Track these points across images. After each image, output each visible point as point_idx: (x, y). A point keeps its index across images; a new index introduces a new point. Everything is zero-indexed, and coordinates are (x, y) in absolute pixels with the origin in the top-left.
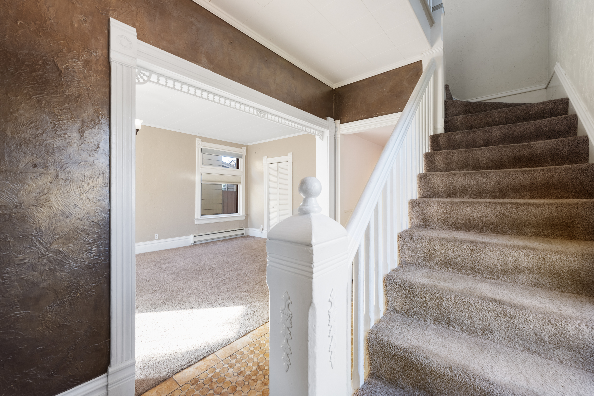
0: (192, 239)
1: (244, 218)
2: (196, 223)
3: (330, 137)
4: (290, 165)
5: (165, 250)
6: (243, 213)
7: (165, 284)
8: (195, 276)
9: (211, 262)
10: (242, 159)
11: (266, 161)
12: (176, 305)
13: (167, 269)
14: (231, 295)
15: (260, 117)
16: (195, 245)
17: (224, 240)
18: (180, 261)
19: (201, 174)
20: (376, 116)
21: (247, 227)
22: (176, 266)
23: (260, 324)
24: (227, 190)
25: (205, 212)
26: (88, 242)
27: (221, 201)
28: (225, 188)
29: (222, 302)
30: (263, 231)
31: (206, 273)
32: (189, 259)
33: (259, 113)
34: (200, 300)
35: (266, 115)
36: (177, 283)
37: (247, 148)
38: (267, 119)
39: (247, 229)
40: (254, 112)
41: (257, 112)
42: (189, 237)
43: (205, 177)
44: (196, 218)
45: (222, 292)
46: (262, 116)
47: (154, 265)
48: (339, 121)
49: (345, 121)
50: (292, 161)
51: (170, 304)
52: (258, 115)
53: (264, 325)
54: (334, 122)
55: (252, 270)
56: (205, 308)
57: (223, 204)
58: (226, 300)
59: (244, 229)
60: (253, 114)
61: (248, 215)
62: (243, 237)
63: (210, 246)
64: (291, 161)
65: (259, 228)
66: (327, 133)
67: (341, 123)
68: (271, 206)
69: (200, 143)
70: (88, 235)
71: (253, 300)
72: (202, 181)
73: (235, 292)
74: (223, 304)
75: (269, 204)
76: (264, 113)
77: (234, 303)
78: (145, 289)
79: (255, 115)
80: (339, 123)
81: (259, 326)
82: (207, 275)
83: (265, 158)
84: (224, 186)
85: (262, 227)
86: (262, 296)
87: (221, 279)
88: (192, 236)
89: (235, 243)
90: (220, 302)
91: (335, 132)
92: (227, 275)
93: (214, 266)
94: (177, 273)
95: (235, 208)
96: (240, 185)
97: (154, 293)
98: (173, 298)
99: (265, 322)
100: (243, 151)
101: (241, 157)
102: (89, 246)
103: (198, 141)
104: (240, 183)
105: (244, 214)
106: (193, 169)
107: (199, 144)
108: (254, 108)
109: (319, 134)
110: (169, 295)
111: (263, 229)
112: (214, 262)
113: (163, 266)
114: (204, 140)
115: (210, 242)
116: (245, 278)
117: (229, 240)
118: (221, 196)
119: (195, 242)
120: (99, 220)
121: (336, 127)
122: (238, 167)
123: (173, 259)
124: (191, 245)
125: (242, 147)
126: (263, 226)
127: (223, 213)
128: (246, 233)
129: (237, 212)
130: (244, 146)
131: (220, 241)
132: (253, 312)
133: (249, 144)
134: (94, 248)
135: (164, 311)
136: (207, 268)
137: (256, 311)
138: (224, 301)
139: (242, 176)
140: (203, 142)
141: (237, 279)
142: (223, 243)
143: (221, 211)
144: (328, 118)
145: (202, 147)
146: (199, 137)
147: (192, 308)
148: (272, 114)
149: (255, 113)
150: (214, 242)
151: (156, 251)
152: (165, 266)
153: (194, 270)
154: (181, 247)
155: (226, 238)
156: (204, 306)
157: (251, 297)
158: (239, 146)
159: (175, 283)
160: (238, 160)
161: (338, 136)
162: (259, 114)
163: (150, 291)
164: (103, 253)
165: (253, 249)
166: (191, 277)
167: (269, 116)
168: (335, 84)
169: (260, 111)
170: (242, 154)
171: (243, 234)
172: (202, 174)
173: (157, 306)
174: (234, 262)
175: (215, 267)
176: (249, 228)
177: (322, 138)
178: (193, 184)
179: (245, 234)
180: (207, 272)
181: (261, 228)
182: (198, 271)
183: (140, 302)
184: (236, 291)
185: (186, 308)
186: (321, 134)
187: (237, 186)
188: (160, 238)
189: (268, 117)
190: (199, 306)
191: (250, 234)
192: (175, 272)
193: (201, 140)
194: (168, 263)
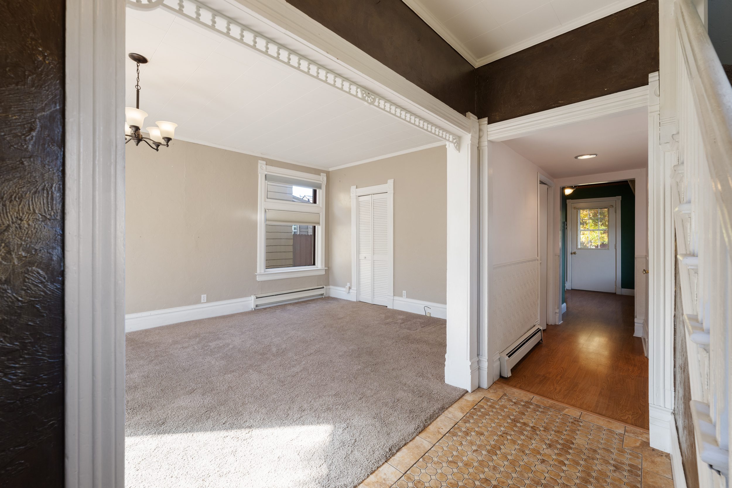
0: (253, 301)
1: (323, 273)
2: (258, 279)
3: (472, 145)
4: (390, 197)
5: (215, 318)
6: (322, 265)
7: (210, 377)
8: (256, 363)
9: (279, 339)
10: (321, 191)
11: (354, 191)
12: (225, 419)
13: (216, 350)
14: (313, 401)
15: (367, 101)
16: (258, 310)
17: (296, 303)
18: (235, 336)
19: (265, 211)
20: (557, 107)
21: (328, 284)
22: (228, 345)
23: (369, 470)
24: (298, 233)
25: (271, 264)
26: (5, 348)
27: (291, 249)
28: (296, 231)
29: (299, 416)
30: (351, 291)
31: (273, 358)
32: (248, 333)
33: (365, 95)
34: (264, 411)
35: (377, 100)
36: (229, 376)
37: (328, 174)
38: (378, 107)
39: (328, 287)
40: (357, 92)
41: (363, 94)
42: (250, 298)
43: (270, 215)
44: (258, 272)
45: (297, 396)
46: (369, 101)
47: (199, 343)
48: (486, 119)
49: (497, 118)
50: (393, 192)
51: (216, 418)
52: (363, 99)
53: (376, 472)
54: (477, 121)
55: (341, 354)
56: (272, 426)
57: (294, 252)
58: (306, 412)
59: (323, 288)
60: (356, 96)
61: (328, 268)
62: (322, 299)
63: (278, 312)
64: (391, 191)
65: (344, 286)
66: (467, 138)
67: (489, 123)
68: (362, 256)
69: (264, 167)
70: (7, 333)
71: (349, 413)
72: (266, 220)
73: (320, 396)
74: (300, 421)
75: (358, 252)
76: (373, 97)
77: (318, 420)
78: (180, 385)
79: (359, 98)
80: (486, 122)
81: (368, 477)
82: (274, 362)
83: (353, 188)
84: (295, 229)
85: (348, 285)
86: (364, 405)
87: (295, 370)
88: (253, 298)
89: (313, 308)
90: (295, 417)
91: (480, 137)
92: (304, 362)
93: (284, 346)
94: (230, 357)
95: (311, 257)
96: (319, 226)
97: (193, 394)
98: (222, 405)
99: (376, 465)
100: (322, 179)
101: (320, 188)
102: (8, 360)
103: (261, 164)
104: (318, 224)
105: (324, 267)
106: (253, 204)
107: (263, 169)
108: (359, 86)
109: (454, 141)
110: (216, 398)
111: (350, 288)
112: (285, 339)
113: (211, 344)
114: (270, 162)
115: (277, 306)
116: (332, 369)
117: (303, 304)
118: (291, 242)
119: (257, 306)
120: (34, 297)
121: (480, 130)
122: (315, 202)
123: (226, 332)
124: (251, 309)
125: (321, 174)
126: (351, 284)
127: (294, 265)
128: (326, 293)
129: (314, 264)
130: (323, 172)
131: (290, 304)
132: (353, 441)
133: (330, 170)
134: (22, 361)
135: (206, 430)
136: (274, 350)
137: (357, 439)
138: (303, 414)
139: (321, 214)
140: (267, 166)
141: (320, 371)
142: (295, 309)
143: (291, 262)
144: (469, 114)
145: (266, 173)
146: (263, 159)
147: (250, 427)
148: (387, 100)
149: (360, 95)
150: (282, 306)
151: (203, 319)
152: (213, 345)
153: (255, 352)
154: (238, 314)
155: (300, 300)
156: (269, 423)
157: (346, 406)
158: (317, 172)
159: (226, 376)
160: (315, 192)
161: (485, 144)
162: (365, 97)
163: (187, 390)
164: (46, 373)
165: (339, 319)
166: (251, 365)
167: (382, 102)
168: (478, 60)
169: (367, 92)
170: (321, 182)
171: (322, 295)
172: (267, 210)
173: (195, 421)
174: (314, 340)
175: (285, 348)
176: (331, 287)
177: (458, 146)
178: (254, 225)
179: (325, 295)
180: (274, 356)
181: (347, 287)
182: (261, 354)
183: (170, 412)
184: (321, 394)
185: (240, 427)
186: (456, 142)
187: (315, 227)
188: (208, 301)
189: (379, 103)
190: (262, 424)
191: (333, 295)
192: (227, 354)
193: (265, 163)
194: (219, 339)
